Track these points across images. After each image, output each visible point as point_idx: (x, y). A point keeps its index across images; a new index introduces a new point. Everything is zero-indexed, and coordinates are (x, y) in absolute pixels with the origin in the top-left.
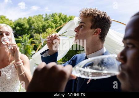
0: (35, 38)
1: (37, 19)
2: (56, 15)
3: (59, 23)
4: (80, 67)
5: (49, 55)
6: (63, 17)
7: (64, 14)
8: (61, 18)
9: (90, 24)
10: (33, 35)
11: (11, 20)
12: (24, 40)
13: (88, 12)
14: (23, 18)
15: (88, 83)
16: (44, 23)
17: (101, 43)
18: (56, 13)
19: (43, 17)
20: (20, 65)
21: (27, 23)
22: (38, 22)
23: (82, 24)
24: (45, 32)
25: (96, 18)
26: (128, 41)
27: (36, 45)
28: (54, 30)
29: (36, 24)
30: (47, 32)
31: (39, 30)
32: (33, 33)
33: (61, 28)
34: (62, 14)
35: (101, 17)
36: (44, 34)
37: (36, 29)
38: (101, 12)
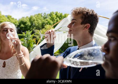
0: (35, 33)
1: (37, 17)
2: (53, 13)
3: (56, 20)
4: (70, 57)
5: (47, 48)
6: (59, 15)
7: (60, 13)
8: (58, 16)
9: (80, 20)
10: (34, 31)
11: (16, 19)
12: (27, 35)
13: (78, 11)
14: (25, 17)
15: (80, 71)
16: (43, 20)
17: (90, 36)
18: (53, 12)
19: (42, 16)
20: (21, 57)
21: (29, 21)
22: (38, 20)
23: (74, 21)
24: (44, 28)
25: (85, 15)
26: (110, 34)
27: (37, 39)
28: (51, 26)
29: (37, 22)
30: (45, 28)
31: (39, 27)
32: (34, 29)
33: (57, 24)
34: (58, 12)
35: (90, 14)
36: (43, 30)
37: (36, 26)
38: (90, 10)
